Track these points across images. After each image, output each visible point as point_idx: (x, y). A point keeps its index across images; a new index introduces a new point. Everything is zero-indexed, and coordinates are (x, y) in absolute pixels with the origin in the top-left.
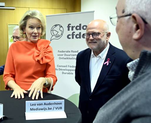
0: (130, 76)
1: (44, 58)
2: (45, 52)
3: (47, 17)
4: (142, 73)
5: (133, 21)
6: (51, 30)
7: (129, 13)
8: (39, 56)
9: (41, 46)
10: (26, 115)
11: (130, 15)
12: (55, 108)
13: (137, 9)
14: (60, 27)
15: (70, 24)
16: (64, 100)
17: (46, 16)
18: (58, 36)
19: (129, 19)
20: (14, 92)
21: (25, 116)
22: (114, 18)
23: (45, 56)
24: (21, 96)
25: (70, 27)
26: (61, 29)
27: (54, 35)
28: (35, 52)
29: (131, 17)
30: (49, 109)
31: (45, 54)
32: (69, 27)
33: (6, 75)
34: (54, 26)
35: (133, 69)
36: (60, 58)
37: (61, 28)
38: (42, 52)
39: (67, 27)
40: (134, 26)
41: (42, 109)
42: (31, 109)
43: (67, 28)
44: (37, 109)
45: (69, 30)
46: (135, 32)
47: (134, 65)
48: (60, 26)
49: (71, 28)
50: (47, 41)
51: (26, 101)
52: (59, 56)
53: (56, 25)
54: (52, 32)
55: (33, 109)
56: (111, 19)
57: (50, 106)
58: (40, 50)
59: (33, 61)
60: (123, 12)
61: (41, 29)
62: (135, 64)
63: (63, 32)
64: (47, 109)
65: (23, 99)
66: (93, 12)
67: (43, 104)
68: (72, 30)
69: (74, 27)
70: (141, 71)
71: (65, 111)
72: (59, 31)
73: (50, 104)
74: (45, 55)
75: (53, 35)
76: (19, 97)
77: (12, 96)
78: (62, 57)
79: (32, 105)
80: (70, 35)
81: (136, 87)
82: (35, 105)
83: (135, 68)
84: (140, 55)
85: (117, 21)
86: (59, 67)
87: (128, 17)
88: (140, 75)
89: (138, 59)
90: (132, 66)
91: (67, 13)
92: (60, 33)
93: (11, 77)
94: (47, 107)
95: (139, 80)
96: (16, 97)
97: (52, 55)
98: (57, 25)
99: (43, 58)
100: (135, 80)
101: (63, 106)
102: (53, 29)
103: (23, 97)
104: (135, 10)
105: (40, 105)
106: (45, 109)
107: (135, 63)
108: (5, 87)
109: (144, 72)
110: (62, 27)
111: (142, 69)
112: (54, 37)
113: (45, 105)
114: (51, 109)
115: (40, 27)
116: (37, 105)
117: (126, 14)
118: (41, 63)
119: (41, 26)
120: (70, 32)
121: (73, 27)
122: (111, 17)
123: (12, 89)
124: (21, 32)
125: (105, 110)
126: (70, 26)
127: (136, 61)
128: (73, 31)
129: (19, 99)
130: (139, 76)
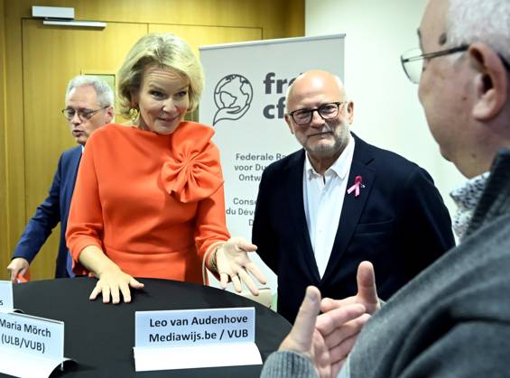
0: (457, 222)
1: (192, 185)
2: (195, 166)
3: (203, 52)
4: (497, 214)
5: (473, 67)
6: (215, 93)
7: (459, 44)
8: (176, 176)
9: (182, 144)
10: (135, 356)
11: (463, 48)
12: (226, 333)
13: (484, 30)
14: (243, 82)
15: (273, 74)
16: (253, 308)
17: (201, 50)
18: (235, 111)
19: (462, 59)
20: (98, 283)
21: (133, 360)
22: (415, 59)
23: (196, 178)
24: (121, 296)
25: (273, 81)
26: (246, 88)
27: (224, 107)
28: (165, 165)
29: (467, 54)
30: (209, 336)
31: (195, 172)
32: (268, 82)
33: (74, 230)
34: (225, 81)
35: (468, 203)
36: (242, 177)
37: (245, 84)
38: (187, 164)
39: (264, 82)
40: (477, 79)
41: (185, 337)
42: (151, 335)
43: (264, 85)
44: (170, 337)
45: (268, 91)
46: (480, 97)
47: (472, 191)
48: (243, 79)
49: (274, 87)
50: (204, 129)
51: (137, 313)
52: (239, 172)
53: (229, 78)
54: (218, 96)
55: (157, 335)
56: (406, 64)
57: (211, 328)
58: (179, 157)
59: (159, 192)
60: (443, 41)
61: (187, 96)
62: (474, 189)
63: (250, 97)
64: (203, 335)
65: (128, 303)
66: (342, 37)
67: (190, 322)
68: (279, 90)
69: (286, 81)
70: (493, 209)
71: (257, 342)
72: (238, 94)
73: (210, 321)
74: (197, 175)
75: (221, 106)
76: (116, 300)
77: (93, 296)
78: (246, 173)
79: (153, 324)
80: (272, 107)
81: (481, 256)
82: (164, 323)
83: (473, 201)
84: (494, 163)
85: (424, 69)
86: (239, 206)
87: (458, 55)
88: (490, 220)
89: (487, 175)
90: (465, 193)
91: (262, 39)
92: (241, 102)
93: (92, 235)
94: (200, 329)
95: (488, 234)
96: (106, 299)
97: (219, 174)
98: (231, 76)
99: (190, 183)
100: (475, 234)
101: (251, 326)
102: (222, 90)
103: (127, 298)
104: (478, 34)
105: (180, 323)
106: (195, 337)
107: (476, 186)
108: (73, 266)
109: (503, 213)
110: (247, 82)
111: (497, 203)
112: (223, 114)
113: (195, 324)
114: (213, 336)
115: (185, 93)
116: (169, 323)
117: (452, 47)
118: (183, 200)
119: (187, 88)
120: (274, 98)
121: (280, 84)
122: (405, 58)
123: (93, 272)
124: (122, 101)
125: (386, 321)
126: (272, 78)
127: (477, 181)
128: (280, 96)
129: (116, 304)
130: (486, 225)
